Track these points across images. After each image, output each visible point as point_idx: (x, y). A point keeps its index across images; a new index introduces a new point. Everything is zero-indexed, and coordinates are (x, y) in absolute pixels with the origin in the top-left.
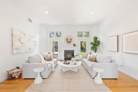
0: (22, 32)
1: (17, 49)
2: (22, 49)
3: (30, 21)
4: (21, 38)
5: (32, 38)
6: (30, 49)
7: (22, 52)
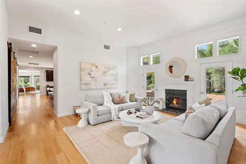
0: (92, 65)
1: (85, 84)
2: (92, 85)
3: (107, 47)
4: (91, 71)
5: (109, 70)
6: (105, 84)
7: (93, 87)
